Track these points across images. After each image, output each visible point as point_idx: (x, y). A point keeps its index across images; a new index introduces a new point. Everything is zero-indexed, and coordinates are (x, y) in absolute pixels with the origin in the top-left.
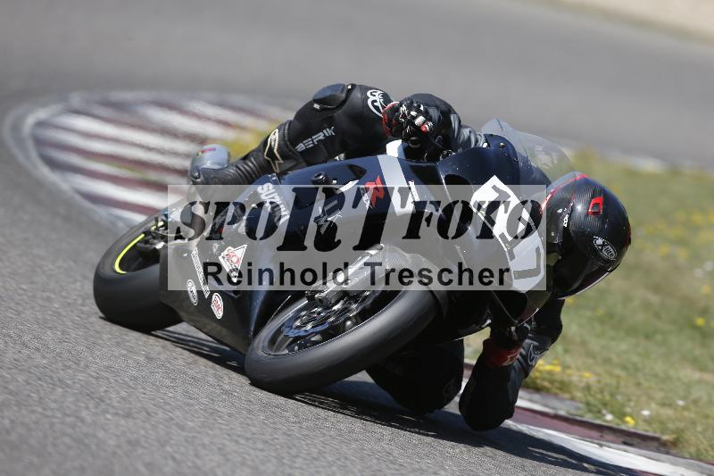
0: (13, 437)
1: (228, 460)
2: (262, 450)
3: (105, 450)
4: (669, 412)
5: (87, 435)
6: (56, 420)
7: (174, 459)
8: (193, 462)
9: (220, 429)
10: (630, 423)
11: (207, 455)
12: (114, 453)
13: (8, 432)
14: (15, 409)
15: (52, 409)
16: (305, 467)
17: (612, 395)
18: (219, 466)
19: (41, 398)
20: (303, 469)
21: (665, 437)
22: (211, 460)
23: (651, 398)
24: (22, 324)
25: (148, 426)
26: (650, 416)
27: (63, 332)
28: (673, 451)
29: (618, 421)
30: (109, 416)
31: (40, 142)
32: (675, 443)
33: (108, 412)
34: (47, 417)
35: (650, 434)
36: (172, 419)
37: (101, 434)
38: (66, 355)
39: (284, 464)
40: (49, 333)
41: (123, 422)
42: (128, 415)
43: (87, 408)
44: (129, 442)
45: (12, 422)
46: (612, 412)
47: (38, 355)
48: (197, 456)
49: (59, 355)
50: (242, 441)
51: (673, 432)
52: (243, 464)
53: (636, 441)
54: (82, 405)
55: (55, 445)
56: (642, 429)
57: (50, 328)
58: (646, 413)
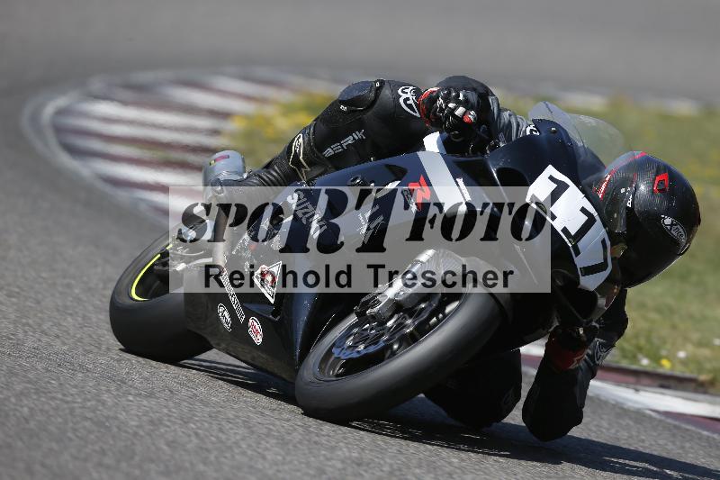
0: (32, 424)
1: (253, 432)
2: (288, 420)
3: (126, 432)
4: (706, 352)
5: (108, 418)
6: (76, 405)
7: (197, 434)
8: (217, 437)
9: (245, 402)
10: (666, 366)
11: (232, 429)
12: (135, 434)
13: (27, 420)
14: (35, 397)
15: (72, 395)
16: (332, 434)
17: (648, 339)
18: (243, 439)
19: (61, 384)
20: (329, 436)
21: (703, 377)
22: (235, 433)
23: (686, 339)
24: (41, 312)
25: (171, 404)
26: (687, 358)
27: (84, 317)
28: (711, 390)
29: (655, 365)
30: (131, 398)
31: (60, 130)
32: (712, 383)
33: (130, 394)
34: (67, 402)
35: (688, 375)
36: (195, 395)
37: (122, 416)
38: (87, 340)
39: (311, 432)
40: (69, 319)
41: (145, 403)
42: (151, 395)
43: (108, 391)
44: (152, 422)
45: (31, 409)
46: (647, 356)
47: (58, 342)
48: (221, 430)
49: (80, 340)
50: (267, 412)
51: (710, 371)
52: (268, 435)
53: (672, 383)
54: (103, 388)
55: (75, 430)
56: (679, 371)
57: (71, 315)
58: (682, 354)
